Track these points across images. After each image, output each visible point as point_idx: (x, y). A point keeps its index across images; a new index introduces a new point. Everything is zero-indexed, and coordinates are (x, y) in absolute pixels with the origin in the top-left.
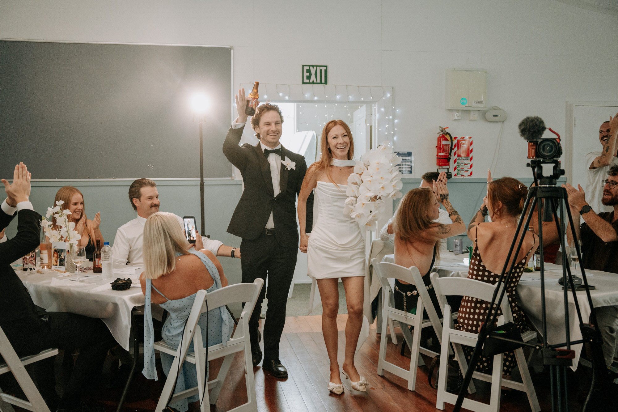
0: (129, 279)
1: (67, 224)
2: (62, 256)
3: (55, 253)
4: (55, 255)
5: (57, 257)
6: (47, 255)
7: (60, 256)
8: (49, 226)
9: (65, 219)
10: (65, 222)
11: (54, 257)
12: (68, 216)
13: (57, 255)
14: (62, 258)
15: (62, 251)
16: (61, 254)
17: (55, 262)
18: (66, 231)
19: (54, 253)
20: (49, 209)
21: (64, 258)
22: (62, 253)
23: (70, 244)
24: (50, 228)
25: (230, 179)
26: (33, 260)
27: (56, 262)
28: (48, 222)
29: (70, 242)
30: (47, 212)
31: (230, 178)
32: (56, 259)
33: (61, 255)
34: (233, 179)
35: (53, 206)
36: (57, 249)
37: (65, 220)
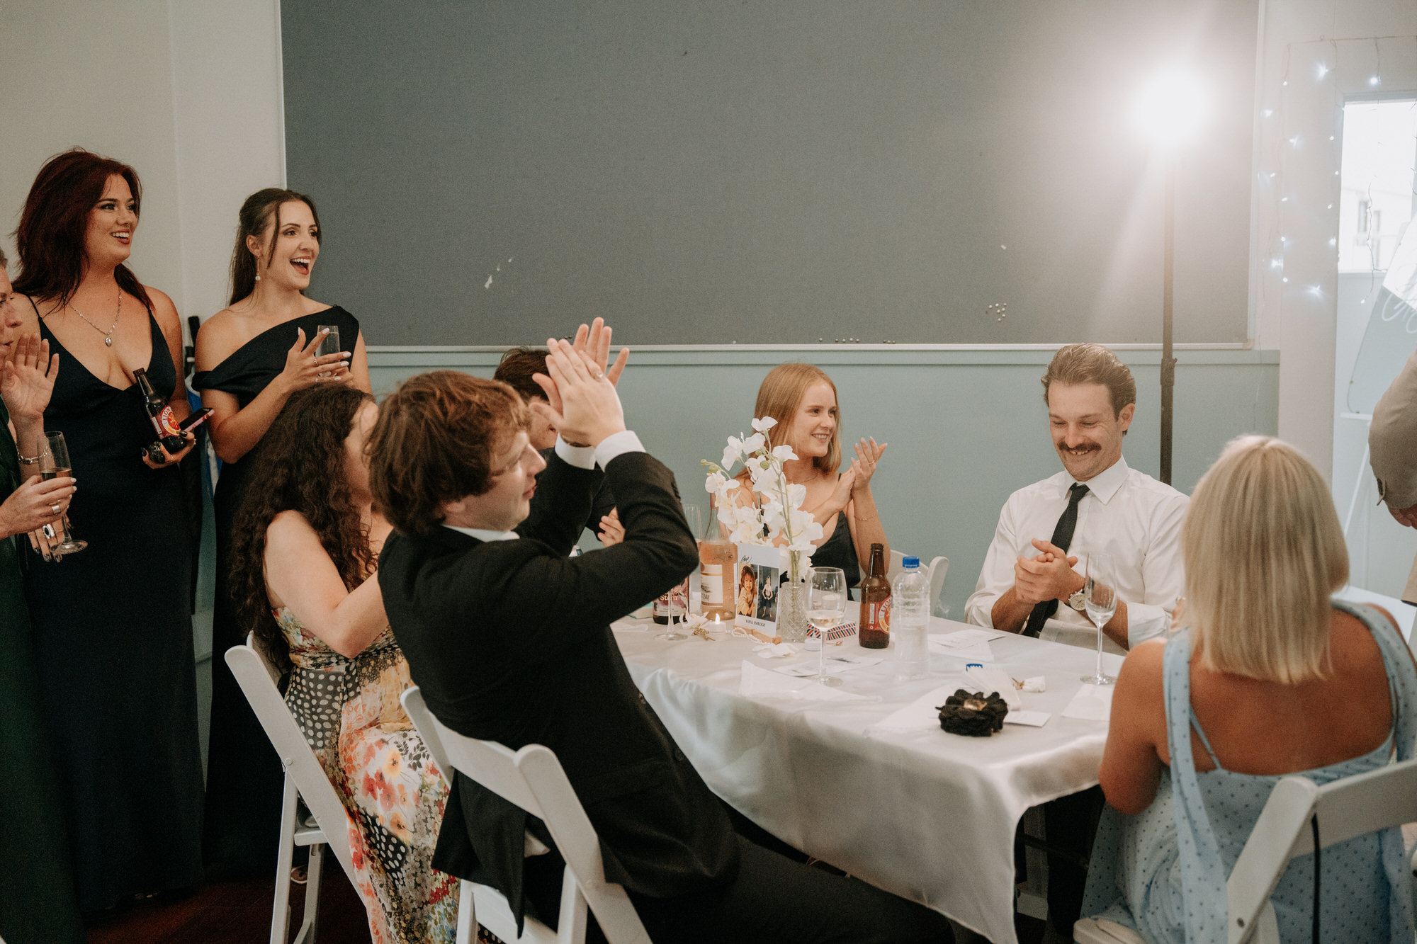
0: (996, 695)
1: (783, 491)
2: (769, 588)
3: (748, 577)
4: (748, 584)
5: (752, 591)
6: (721, 578)
7: (761, 587)
8: (729, 492)
9: (779, 476)
10: (778, 483)
11: (743, 589)
12: (786, 466)
13: (754, 585)
14: (768, 594)
15: (767, 572)
16: (765, 583)
17: (746, 604)
18: (781, 514)
19: (743, 575)
20: (732, 440)
21: (775, 596)
22: (768, 581)
23: (793, 554)
24: (733, 499)
25: (1241, 347)
26: (684, 592)
27: (750, 606)
28: (727, 479)
29: (792, 548)
30: (726, 450)
31: (1239, 345)
32: (750, 596)
33: (766, 587)
34: (1249, 347)
35: (742, 434)
36: (752, 566)
37: (777, 478)
